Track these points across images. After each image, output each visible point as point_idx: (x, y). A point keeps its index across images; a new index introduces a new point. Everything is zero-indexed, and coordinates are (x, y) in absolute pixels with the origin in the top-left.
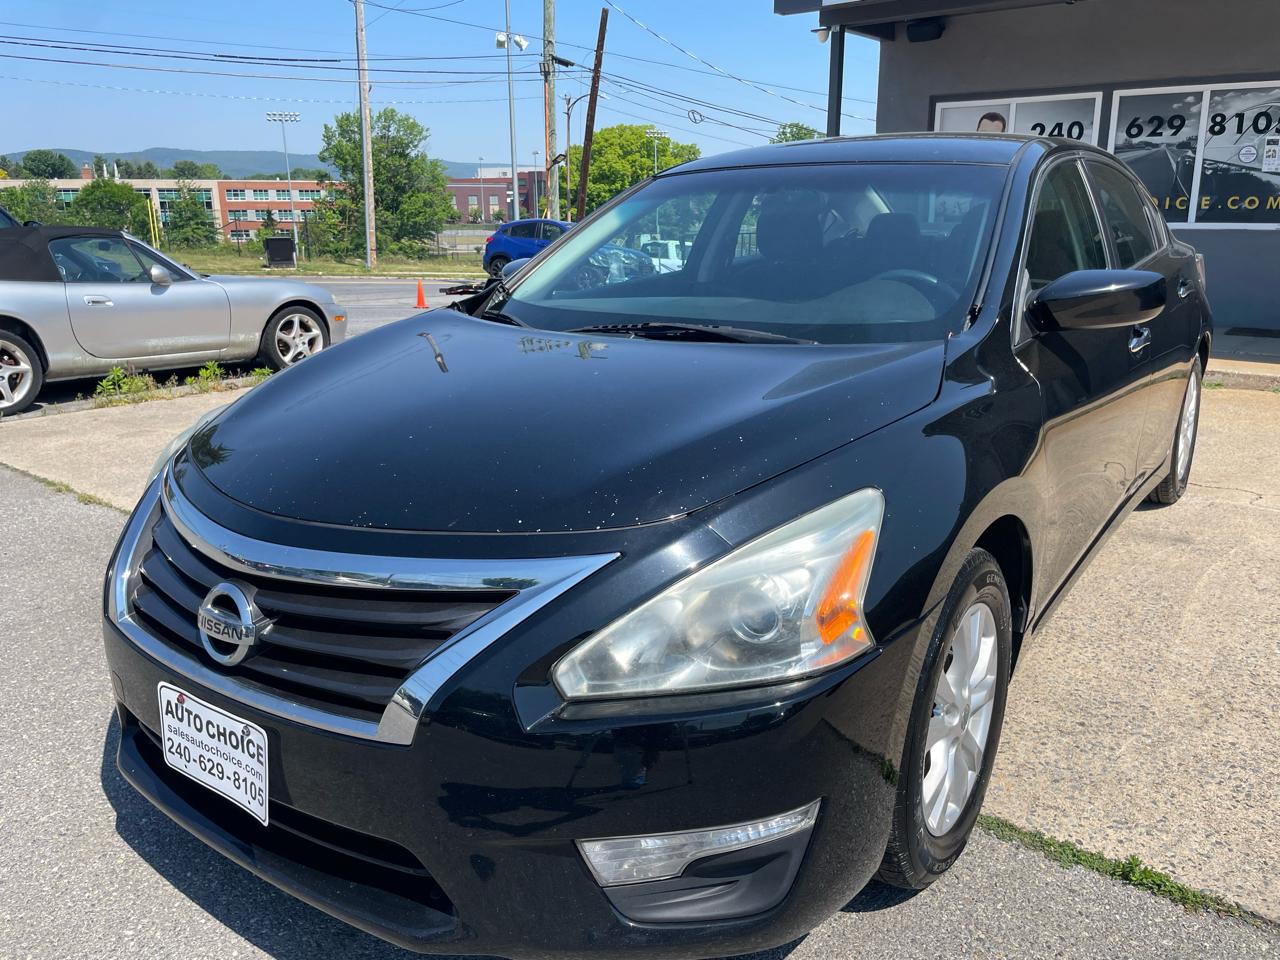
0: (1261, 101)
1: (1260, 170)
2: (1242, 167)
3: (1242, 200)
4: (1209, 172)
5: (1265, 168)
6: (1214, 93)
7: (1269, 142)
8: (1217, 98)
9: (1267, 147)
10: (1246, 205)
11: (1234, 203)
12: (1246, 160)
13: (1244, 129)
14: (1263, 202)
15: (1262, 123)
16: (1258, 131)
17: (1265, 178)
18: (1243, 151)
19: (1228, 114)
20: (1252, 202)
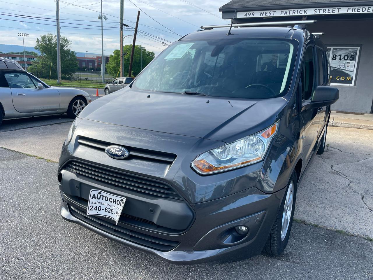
0: (346, 52)
1: (345, 70)
2: (340, 69)
3: (340, 77)
4: (332, 70)
5: (346, 70)
6: (334, 49)
7: (348, 63)
8: (334, 50)
9: (347, 64)
10: (341, 79)
11: (338, 78)
12: (342, 67)
13: (341, 59)
14: (346, 79)
15: (346, 58)
16: (345, 60)
17: (346, 72)
18: (341, 65)
19: (337, 55)
20: (343, 78)
